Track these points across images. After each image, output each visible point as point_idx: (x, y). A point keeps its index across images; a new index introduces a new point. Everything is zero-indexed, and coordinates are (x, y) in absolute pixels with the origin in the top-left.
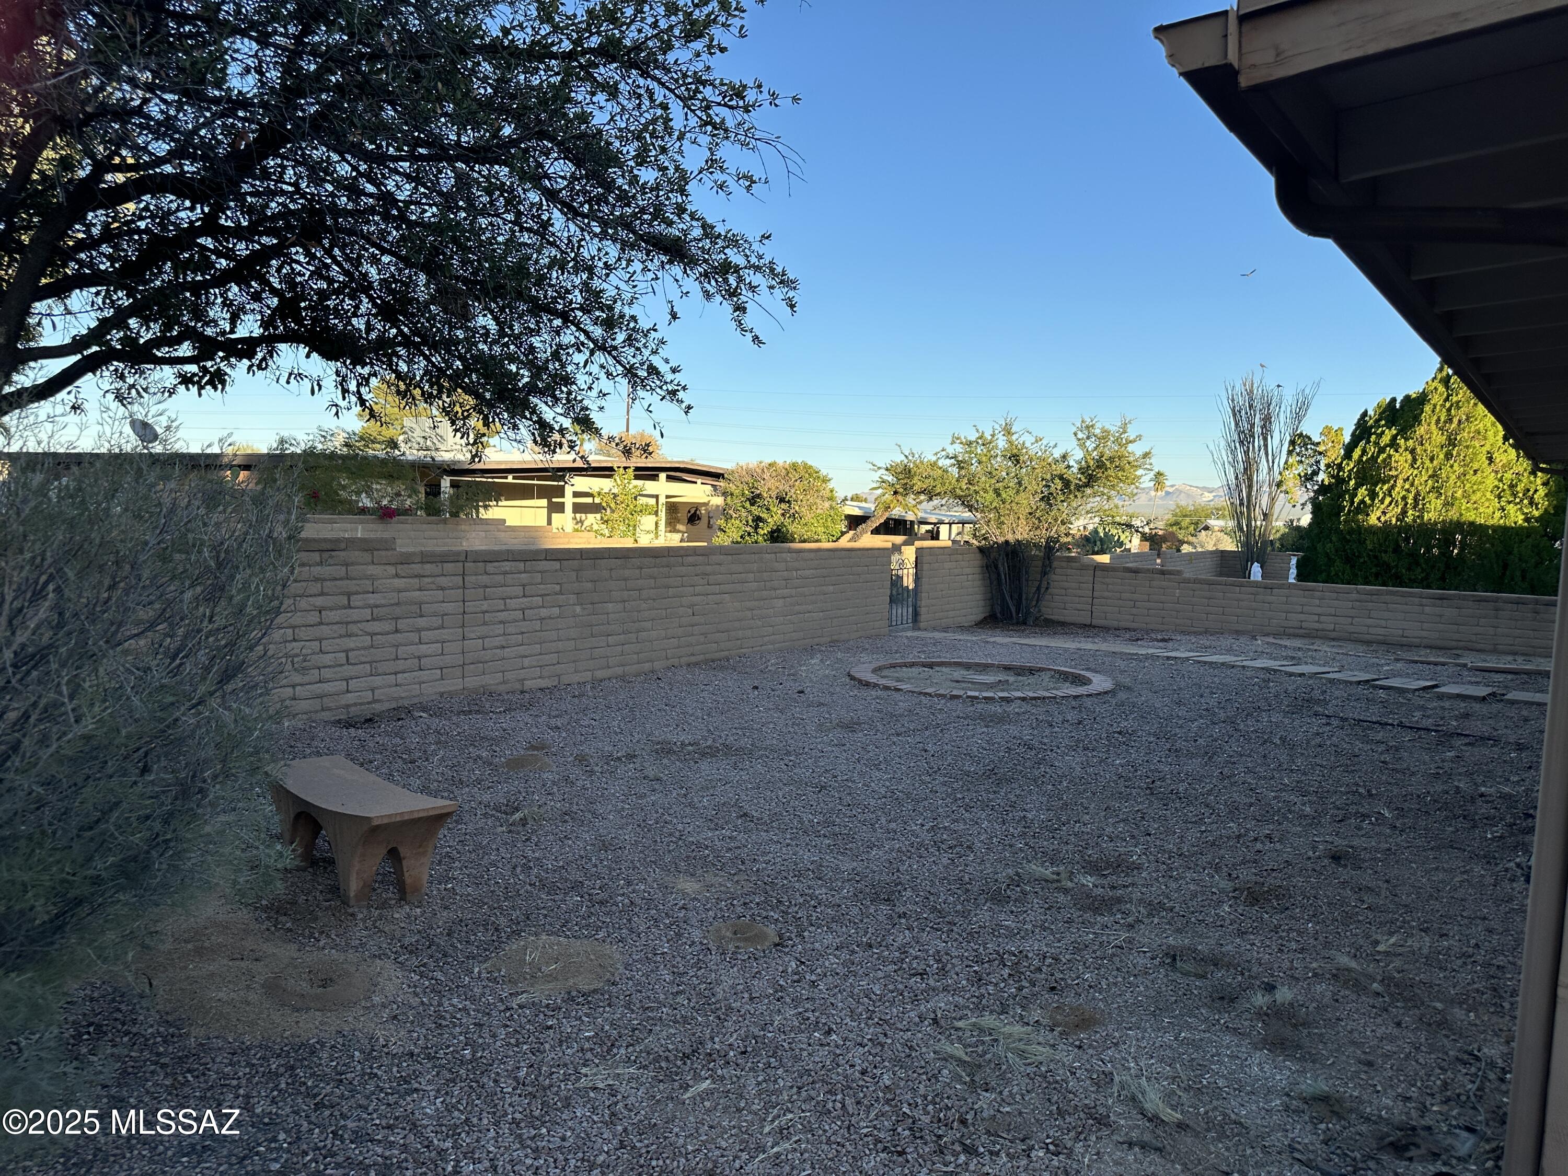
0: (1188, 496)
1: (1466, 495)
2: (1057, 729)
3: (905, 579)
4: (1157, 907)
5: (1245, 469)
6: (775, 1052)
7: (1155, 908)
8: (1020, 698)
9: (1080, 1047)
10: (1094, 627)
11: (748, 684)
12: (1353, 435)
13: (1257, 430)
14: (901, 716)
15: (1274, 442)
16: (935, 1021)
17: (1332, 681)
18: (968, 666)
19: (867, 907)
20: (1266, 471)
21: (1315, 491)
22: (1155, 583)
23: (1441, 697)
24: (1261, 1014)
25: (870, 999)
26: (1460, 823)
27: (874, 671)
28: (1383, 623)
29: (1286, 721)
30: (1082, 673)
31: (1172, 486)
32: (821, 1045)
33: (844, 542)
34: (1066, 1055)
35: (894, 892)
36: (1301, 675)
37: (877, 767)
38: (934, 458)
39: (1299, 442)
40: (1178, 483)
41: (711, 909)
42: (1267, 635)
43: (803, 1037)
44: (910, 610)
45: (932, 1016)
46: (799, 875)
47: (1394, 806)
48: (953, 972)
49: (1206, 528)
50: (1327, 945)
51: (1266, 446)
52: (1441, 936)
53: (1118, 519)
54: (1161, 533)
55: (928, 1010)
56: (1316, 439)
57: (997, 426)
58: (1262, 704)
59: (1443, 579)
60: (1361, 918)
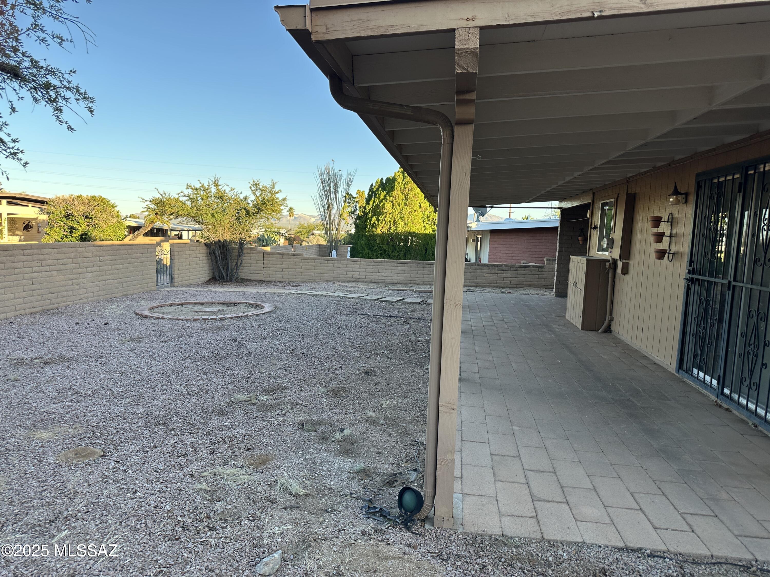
0: (305, 219)
1: (412, 221)
2: (248, 331)
3: (165, 260)
4: (295, 404)
5: (328, 208)
6: (105, 508)
7: (294, 405)
8: (229, 318)
9: (262, 472)
10: (265, 281)
11: (72, 322)
12: (368, 194)
13: (332, 190)
14: (166, 332)
15: (339, 196)
16: (192, 475)
17: (365, 300)
18: (202, 304)
19: (153, 429)
20: (336, 209)
21: (356, 219)
22: (291, 260)
23: (405, 304)
24: (339, 442)
25: (157, 472)
26: (411, 353)
27: (150, 310)
28: (383, 274)
29: (347, 318)
30: (260, 303)
31: (297, 214)
32: (132, 499)
33: (127, 240)
34: (256, 477)
35: (167, 419)
36: (353, 298)
37: (154, 359)
38: (177, 196)
39: (348, 196)
40: (300, 213)
41: (59, 445)
42: (339, 282)
43: (121, 498)
44: (168, 276)
45: (191, 473)
46: (112, 419)
47: (388, 349)
48: (200, 451)
49: (313, 234)
50: (364, 408)
51: (336, 197)
52: (405, 398)
53: (273, 230)
54: (293, 236)
55: (188, 471)
56: (354, 195)
57: (210, 181)
58: (338, 312)
59: (405, 255)
60: (376, 395)
